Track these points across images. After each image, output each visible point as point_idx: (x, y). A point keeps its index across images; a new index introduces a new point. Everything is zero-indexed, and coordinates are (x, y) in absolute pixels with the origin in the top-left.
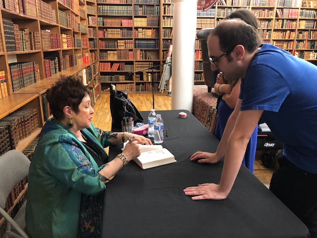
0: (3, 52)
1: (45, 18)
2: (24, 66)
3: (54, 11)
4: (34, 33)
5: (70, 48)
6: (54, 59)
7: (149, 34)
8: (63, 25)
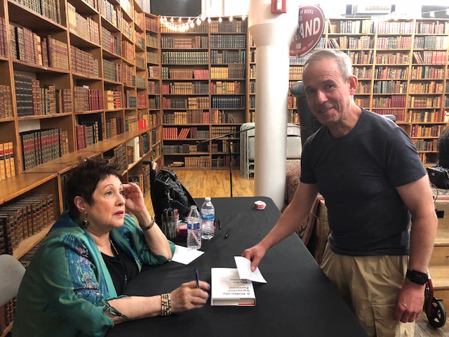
0: (11, 117)
1: (82, 71)
2: (45, 135)
3: (96, 61)
4: (62, 90)
5: (118, 109)
6: (92, 124)
7: (231, 88)
8: (109, 78)
